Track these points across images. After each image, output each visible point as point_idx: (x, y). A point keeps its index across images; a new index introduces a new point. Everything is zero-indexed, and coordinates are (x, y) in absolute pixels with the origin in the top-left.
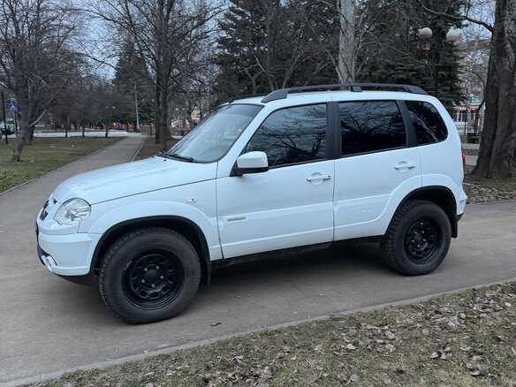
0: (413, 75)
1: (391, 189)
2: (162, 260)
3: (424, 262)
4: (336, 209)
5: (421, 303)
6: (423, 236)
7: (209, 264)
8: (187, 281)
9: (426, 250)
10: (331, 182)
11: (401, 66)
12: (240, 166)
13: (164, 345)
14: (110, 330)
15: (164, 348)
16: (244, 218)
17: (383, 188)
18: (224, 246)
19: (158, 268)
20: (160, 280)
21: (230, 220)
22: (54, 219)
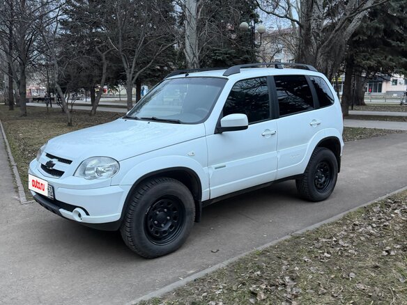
0: (227, 57)
1: (308, 140)
2: (169, 204)
3: (324, 191)
4: (279, 156)
5: (340, 220)
6: (323, 173)
7: (201, 204)
8: (187, 219)
9: (324, 182)
10: (275, 136)
11: (219, 50)
12: (223, 125)
13: (192, 272)
14: (134, 265)
15: (193, 274)
16: (225, 166)
17: (304, 140)
18: (212, 189)
19: (165, 210)
20: (168, 220)
21: (216, 168)
22: (74, 175)
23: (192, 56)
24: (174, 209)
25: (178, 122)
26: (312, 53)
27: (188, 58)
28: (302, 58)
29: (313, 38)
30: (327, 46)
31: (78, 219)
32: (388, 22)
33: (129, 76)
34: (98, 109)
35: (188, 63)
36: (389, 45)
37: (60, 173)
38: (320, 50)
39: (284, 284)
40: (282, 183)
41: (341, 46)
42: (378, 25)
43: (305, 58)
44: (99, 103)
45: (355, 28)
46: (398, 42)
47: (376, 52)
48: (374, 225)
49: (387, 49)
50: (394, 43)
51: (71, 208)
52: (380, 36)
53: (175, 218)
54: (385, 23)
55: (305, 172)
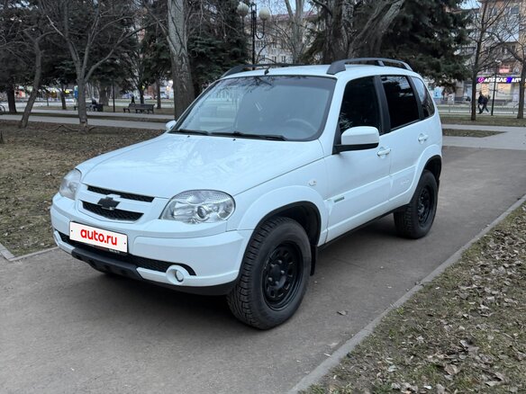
1: (416, 159)
2: (285, 253)
3: (425, 224)
4: (392, 183)
7: (317, 250)
8: (305, 272)
10: (389, 156)
12: (344, 142)
16: (344, 198)
18: (330, 230)
19: (280, 262)
20: (281, 275)
21: (336, 201)
22: (160, 218)
23: (179, 46)
24: (290, 260)
25: (281, 139)
26: (342, 48)
27: (173, 49)
28: (329, 54)
29: (343, 28)
30: (361, 40)
31: (174, 282)
32: (417, 12)
33: (80, 72)
34: (31, 119)
35: (173, 55)
36: (417, 41)
37: (135, 216)
38: (351, 45)
39: (464, 351)
40: (385, 218)
41: (376, 41)
42: (405, 15)
43: (334, 54)
44: (33, 111)
45: (393, 17)
46: (428, 39)
47: (402, 48)
48: (507, 265)
49: (415, 46)
50: (423, 40)
51: (162, 266)
52: (408, 29)
53: (290, 272)
54: (414, 13)
55: (411, 202)
